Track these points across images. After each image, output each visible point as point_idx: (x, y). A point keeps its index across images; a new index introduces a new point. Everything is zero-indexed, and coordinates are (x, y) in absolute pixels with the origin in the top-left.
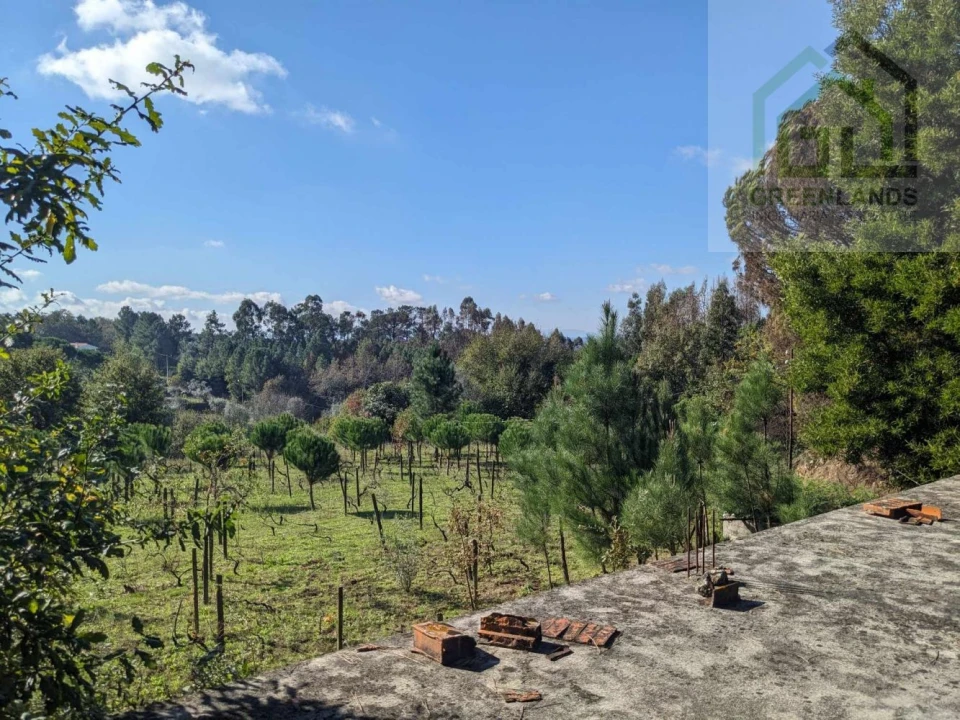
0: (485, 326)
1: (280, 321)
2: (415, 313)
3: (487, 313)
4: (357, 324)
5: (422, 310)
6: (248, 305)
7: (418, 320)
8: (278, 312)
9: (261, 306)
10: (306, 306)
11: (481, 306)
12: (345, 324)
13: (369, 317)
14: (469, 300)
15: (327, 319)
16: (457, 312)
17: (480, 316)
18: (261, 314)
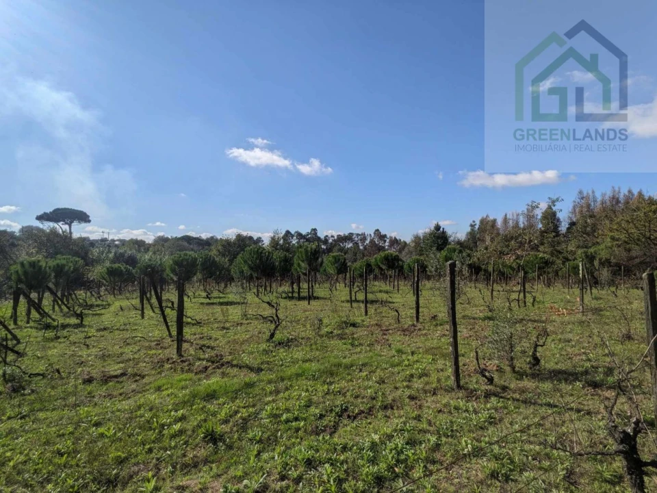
0: (385, 241)
1: (299, 239)
2: (355, 236)
3: (385, 236)
4: (330, 241)
5: (358, 235)
6: (288, 232)
7: (356, 239)
8: (300, 235)
9: (293, 233)
10: (311, 234)
11: (383, 233)
12: (326, 241)
13: (336, 238)
14: (378, 230)
15: (319, 238)
16: (373, 235)
17: (383, 237)
18: (293, 236)
